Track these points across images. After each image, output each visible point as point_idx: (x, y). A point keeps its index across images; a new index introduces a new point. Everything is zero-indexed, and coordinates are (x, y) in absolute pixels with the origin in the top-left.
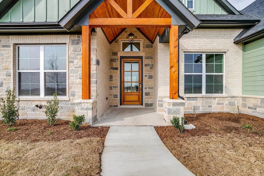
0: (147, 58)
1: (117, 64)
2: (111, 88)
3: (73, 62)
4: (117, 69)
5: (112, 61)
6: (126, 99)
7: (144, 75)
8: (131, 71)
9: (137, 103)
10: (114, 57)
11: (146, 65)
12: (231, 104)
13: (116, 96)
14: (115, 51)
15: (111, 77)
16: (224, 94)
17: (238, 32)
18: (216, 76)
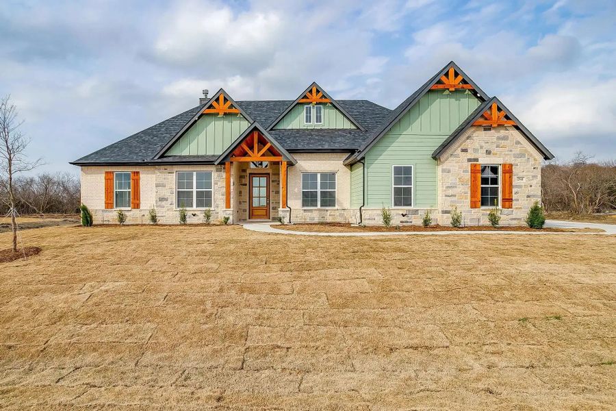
0: (274, 174)
1: (246, 181)
2: (240, 203)
3: (217, 184)
4: (246, 185)
5: (241, 177)
6: (255, 214)
7: (271, 191)
8: (260, 187)
9: (265, 217)
10: (243, 174)
11: (273, 181)
12: (341, 215)
13: (245, 211)
14: (244, 168)
15: (240, 192)
16: (337, 207)
17: (347, 155)
18: (329, 192)
